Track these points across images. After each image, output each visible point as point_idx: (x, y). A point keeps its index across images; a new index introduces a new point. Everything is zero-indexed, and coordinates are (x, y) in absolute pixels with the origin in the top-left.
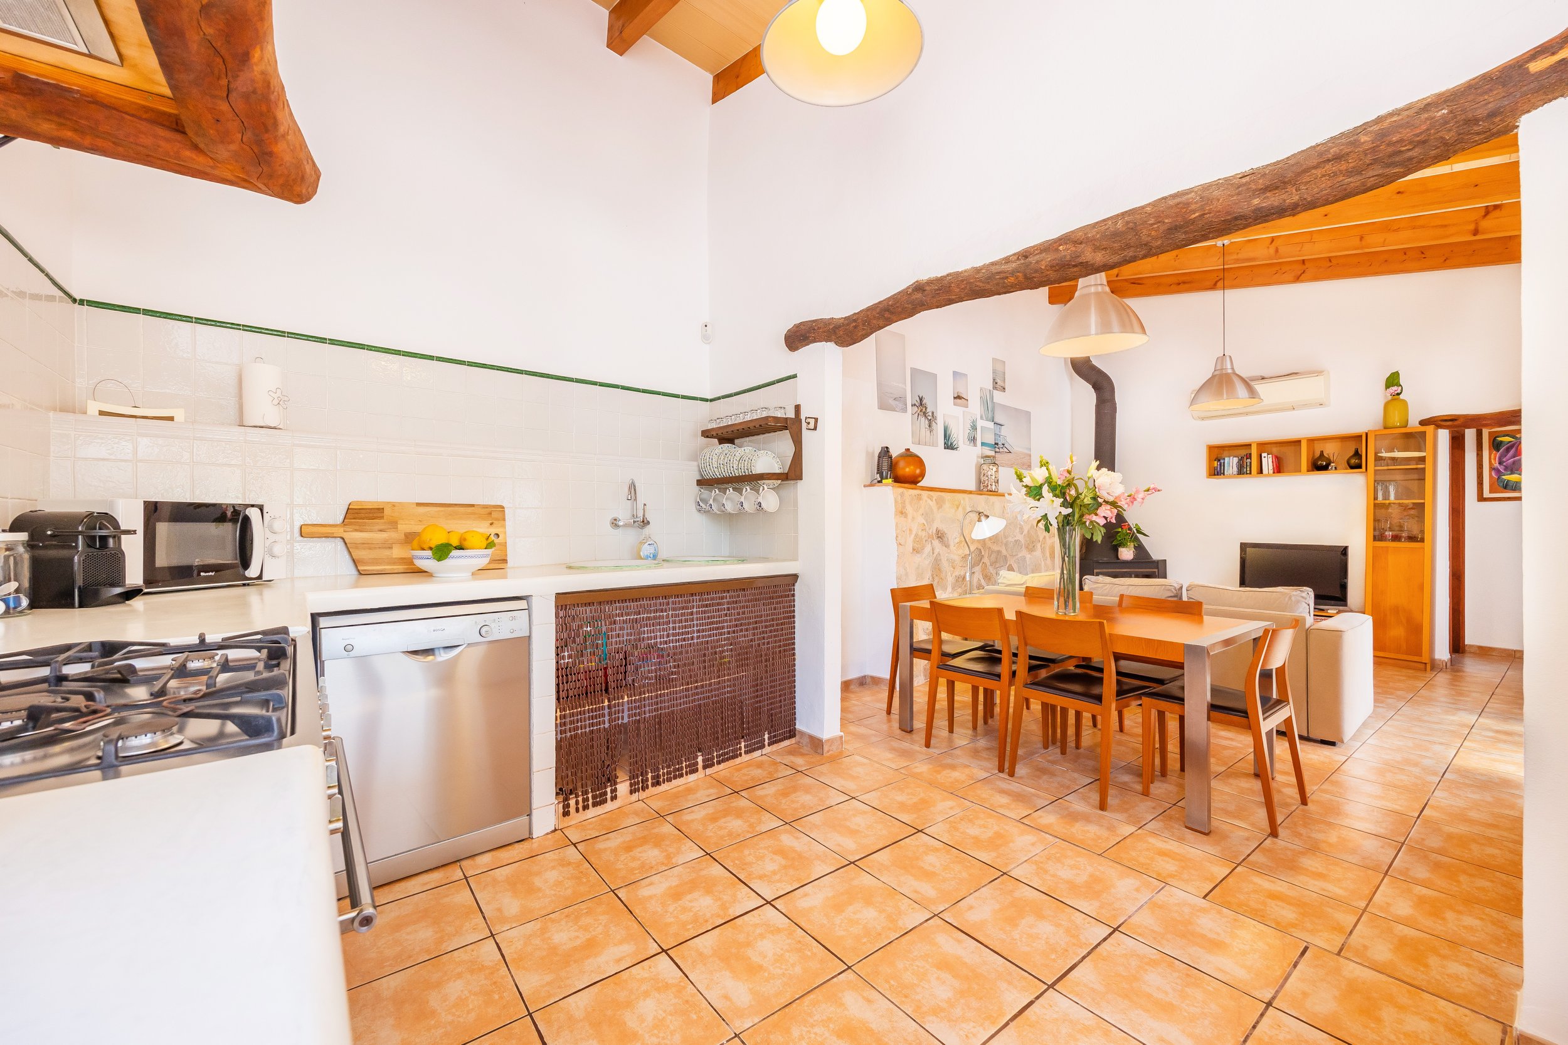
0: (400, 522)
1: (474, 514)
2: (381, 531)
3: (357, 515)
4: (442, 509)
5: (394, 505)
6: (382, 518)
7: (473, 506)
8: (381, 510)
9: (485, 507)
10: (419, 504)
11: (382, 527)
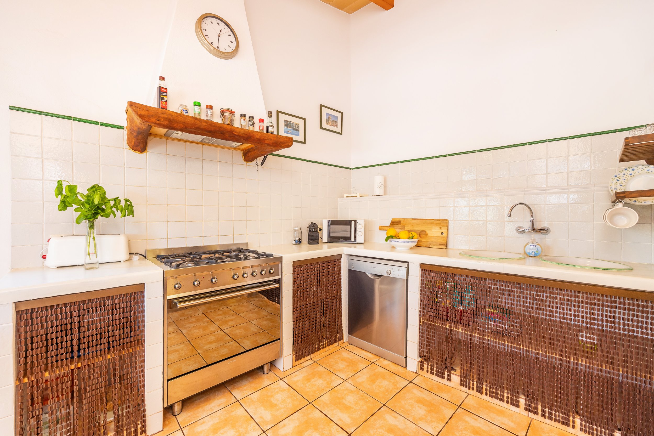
0: (406, 226)
1: (434, 223)
2: (399, 229)
3: (395, 223)
4: (420, 221)
5: (404, 219)
6: (400, 224)
7: (433, 220)
8: (400, 221)
9: (439, 220)
10: (413, 219)
11: (400, 228)
